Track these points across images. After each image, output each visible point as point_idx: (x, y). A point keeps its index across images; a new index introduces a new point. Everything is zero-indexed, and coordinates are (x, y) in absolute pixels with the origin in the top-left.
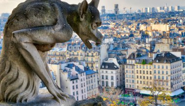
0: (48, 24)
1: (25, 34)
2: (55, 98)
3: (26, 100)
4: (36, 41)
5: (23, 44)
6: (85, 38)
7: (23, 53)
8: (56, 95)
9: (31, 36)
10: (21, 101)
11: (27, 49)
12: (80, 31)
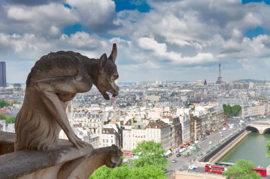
0: (70, 74)
1: (48, 83)
2: (74, 146)
3: (47, 148)
4: (58, 90)
5: (46, 93)
6: (103, 89)
7: (46, 101)
8: (75, 143)
9: (54, 86)
10: (41, 149)
11: (49, 97)
12: (100, 83)
